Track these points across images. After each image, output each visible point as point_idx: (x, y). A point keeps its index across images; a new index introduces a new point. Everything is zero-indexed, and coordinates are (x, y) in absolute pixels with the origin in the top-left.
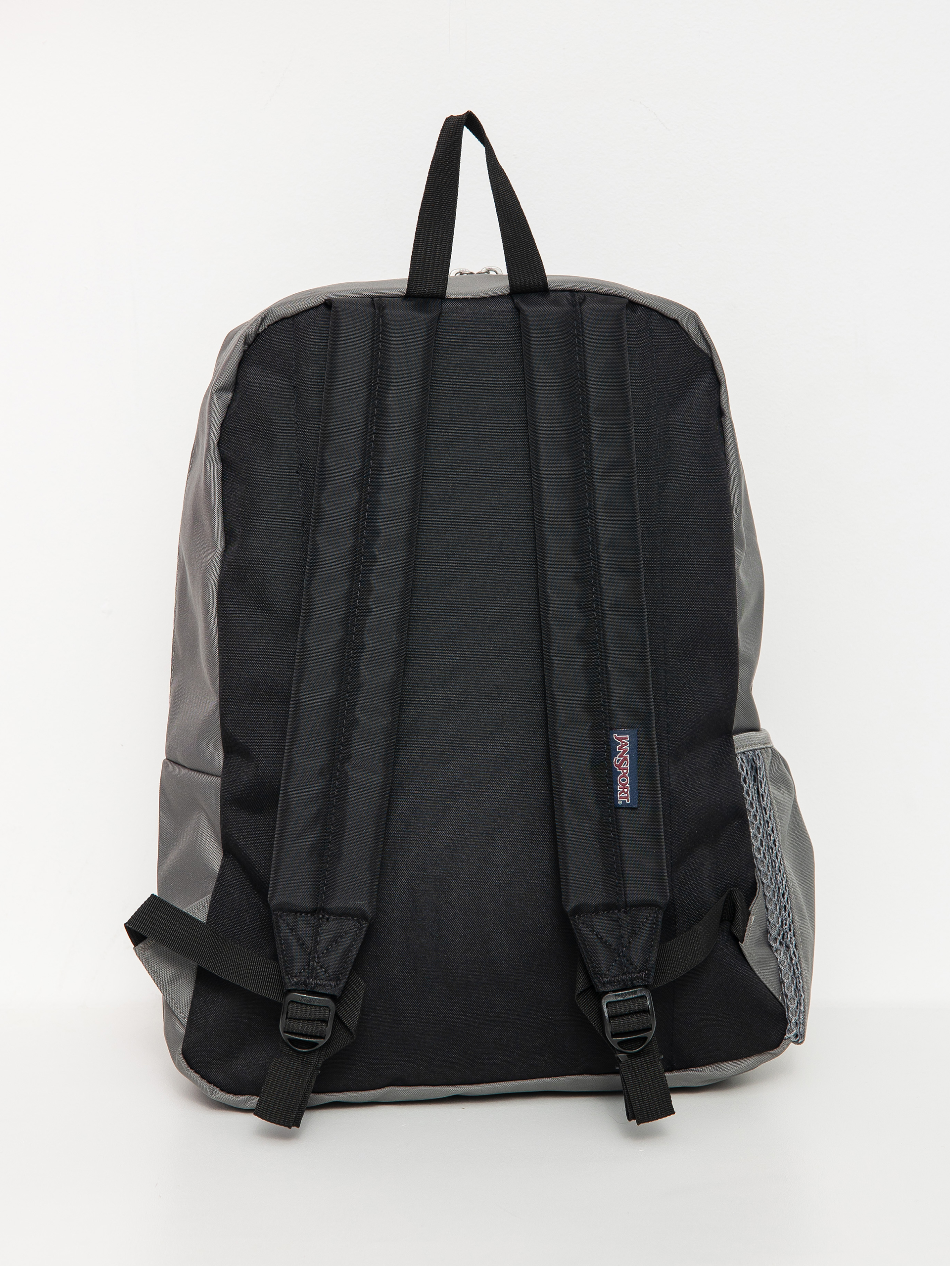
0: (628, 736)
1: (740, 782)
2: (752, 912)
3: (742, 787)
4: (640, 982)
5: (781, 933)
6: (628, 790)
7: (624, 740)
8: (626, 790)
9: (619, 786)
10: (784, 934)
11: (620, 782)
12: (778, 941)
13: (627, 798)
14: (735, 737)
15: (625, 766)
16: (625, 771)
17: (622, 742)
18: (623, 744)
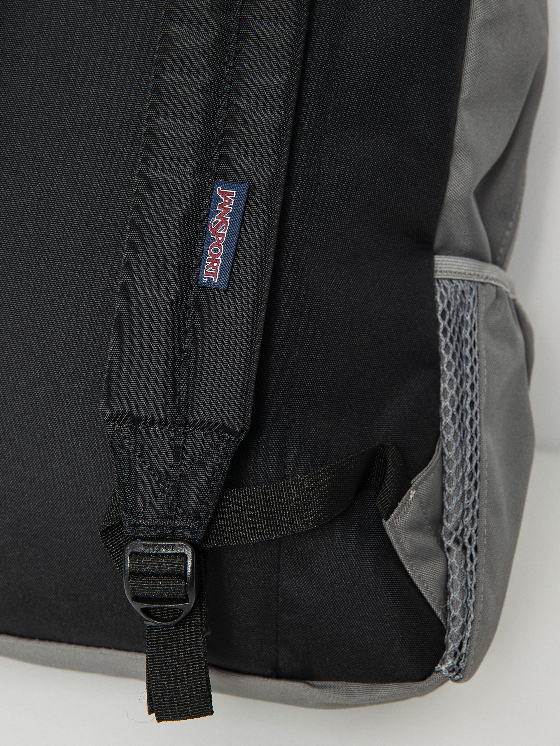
0: (235, 192)
1: (436, 316)
2: (414, 485)
3: (437, 324)
4: (187, 534)
5: (461, 528)
6: (218, 265)
7: (229, 197)
8: (215, 264)
9: (208, 258)
10: (463, 530)
11: (210, 251)
12: (454, 536)
13: (214, 274)
14: (438, 259)
15: (221, 232)
16: (220, 238)
17: (226, 198)
18: (226, 201)
